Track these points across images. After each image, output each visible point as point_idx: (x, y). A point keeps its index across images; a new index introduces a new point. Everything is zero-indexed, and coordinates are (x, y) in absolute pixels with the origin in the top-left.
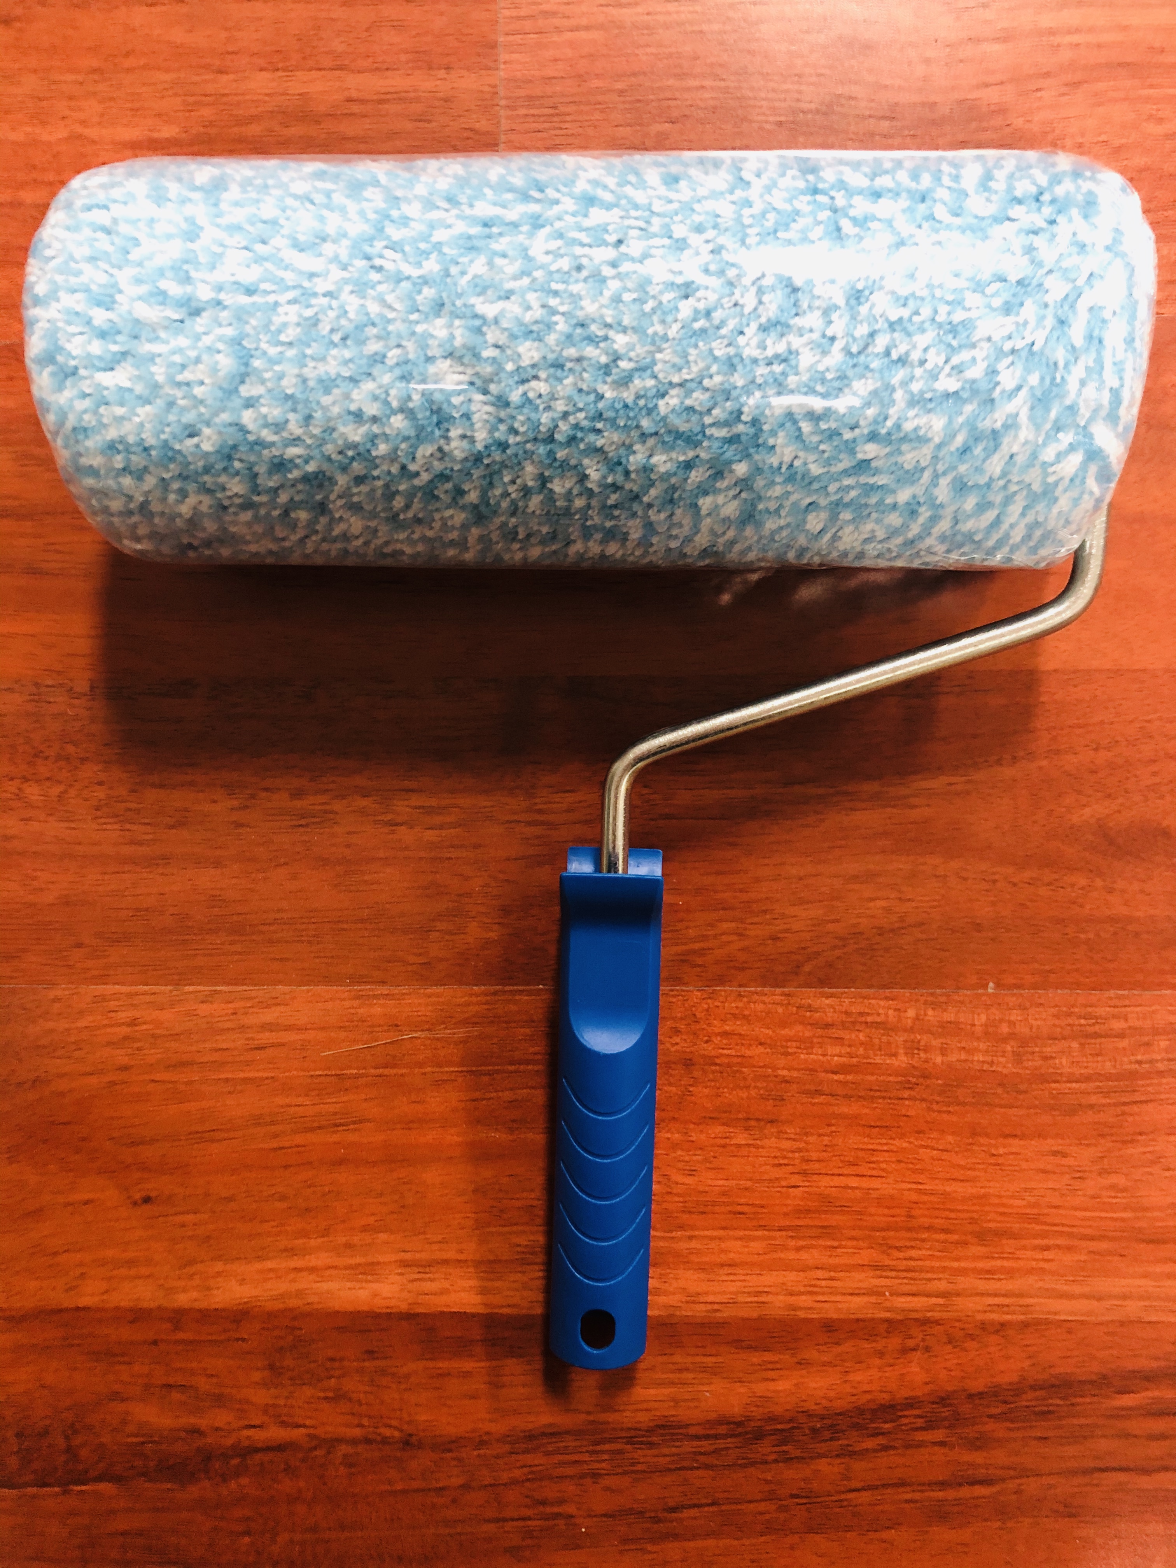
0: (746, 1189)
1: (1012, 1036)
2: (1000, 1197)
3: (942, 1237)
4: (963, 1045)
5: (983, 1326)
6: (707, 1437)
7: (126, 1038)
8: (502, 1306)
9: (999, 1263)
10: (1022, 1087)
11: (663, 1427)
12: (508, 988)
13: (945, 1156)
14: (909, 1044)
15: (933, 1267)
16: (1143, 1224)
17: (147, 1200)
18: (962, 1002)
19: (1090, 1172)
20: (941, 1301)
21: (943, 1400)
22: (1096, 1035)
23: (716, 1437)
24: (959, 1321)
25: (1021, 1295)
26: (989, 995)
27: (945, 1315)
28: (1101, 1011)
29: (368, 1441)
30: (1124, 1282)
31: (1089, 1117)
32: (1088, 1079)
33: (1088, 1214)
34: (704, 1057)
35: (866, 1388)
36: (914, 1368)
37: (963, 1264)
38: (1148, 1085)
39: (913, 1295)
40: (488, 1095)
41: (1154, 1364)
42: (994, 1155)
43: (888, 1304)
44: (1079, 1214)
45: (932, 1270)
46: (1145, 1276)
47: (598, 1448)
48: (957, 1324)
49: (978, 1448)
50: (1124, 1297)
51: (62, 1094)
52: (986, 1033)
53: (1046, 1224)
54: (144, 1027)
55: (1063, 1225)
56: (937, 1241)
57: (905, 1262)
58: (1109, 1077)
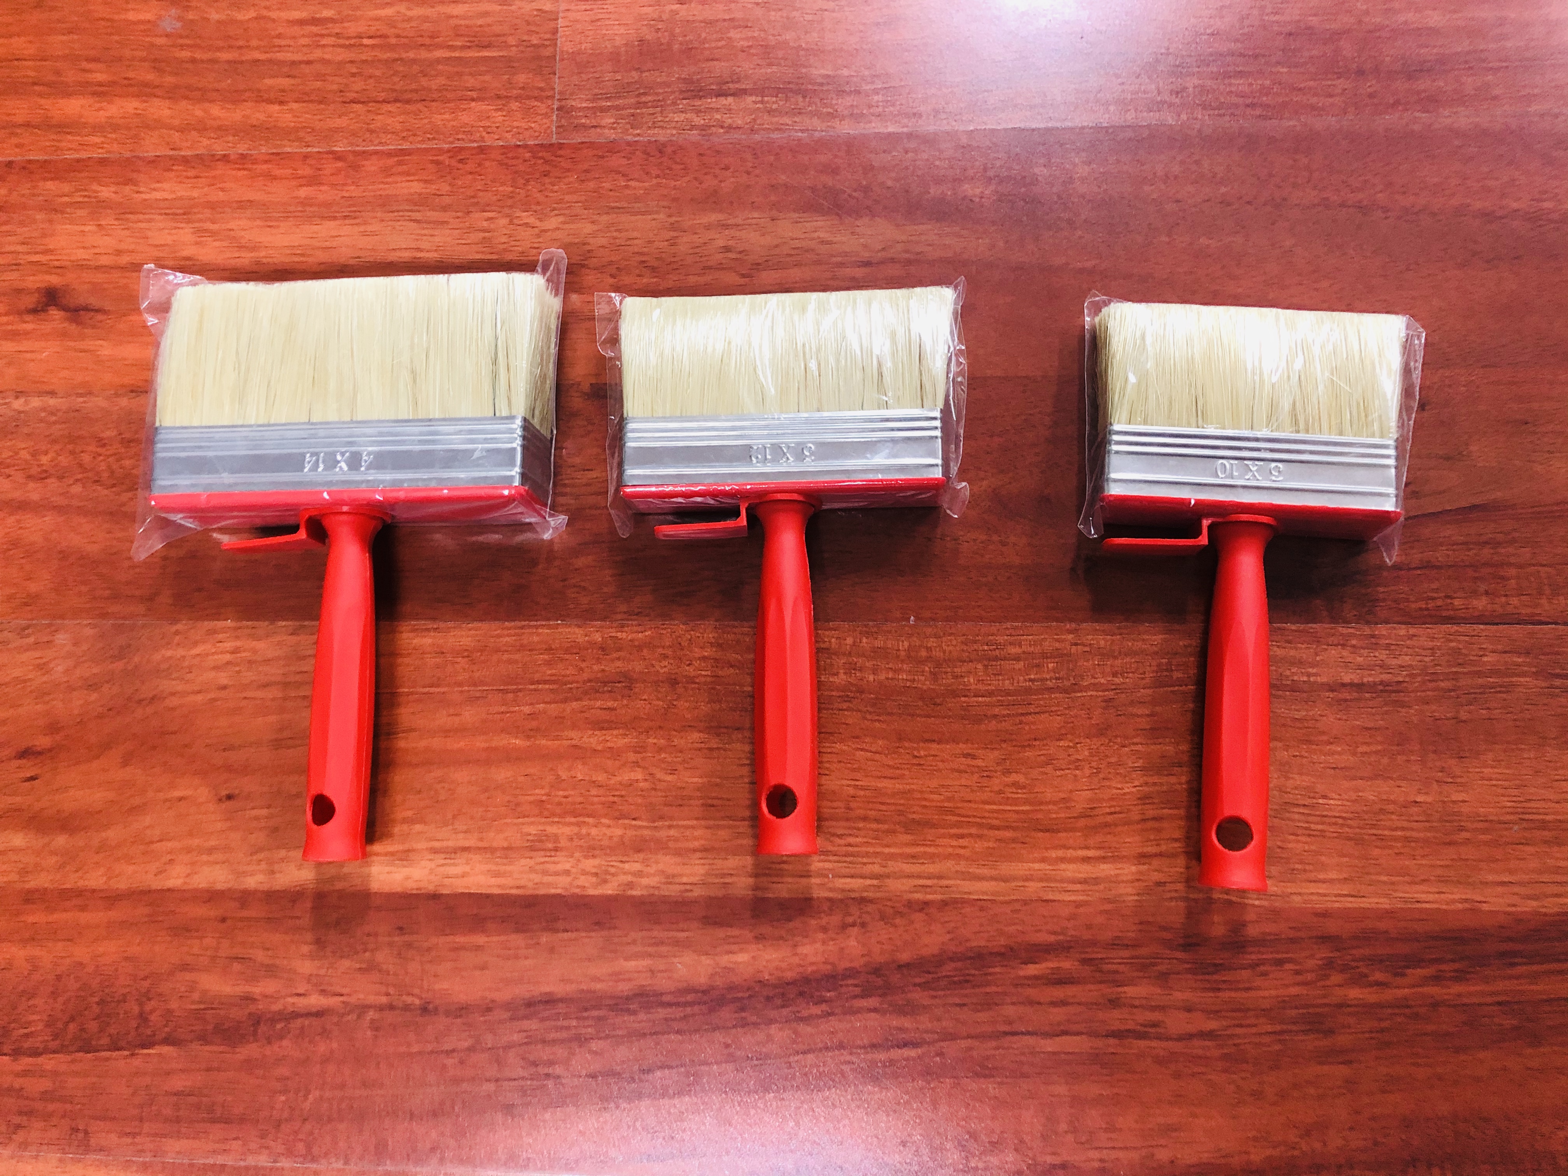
0: (717, 785)
1: (929, 658)
2: (922, 792)
3: (874, 826)
4: (890, 666)
5: (910, 904)
6: (677, 1004)
7: (228, 663)
8: (511, 888)
9: (922, 849)
10: (938, 701)
11: (641, 995)
12: (532, 623)
13: (877, 757)
14: (847, 666)
15: (867, 853)
16: (1040, 816)
17: (229, 797)
18: (890, 632)
19: (996, 772)
20: (875, 882)
21: (877, 971)
22: (996, 659)
23: (686, 1004)
24: (890, 900)
25: (940, 877)
26: (910, 626)
27: (878, 895)
28: (1001, 639)
29: (391, 1007)
30: (1026, 866)
31: (993, 725)
32: (991, 694)
33: (995, 807)
34: (686, 676)
35: (814, 959)
36: (853, 943)
37: (892, 850)
38: (1040, 699)
39: (852, 877)
40: (512, 709)
41: (1052, 938)
42: (916, 757)
43: (830, 885)
44: (987, 807)
45: (867, 855)
46: (1043, 860)
47: (585, 1014)
48: (889, 903)
49: (905, 1014)
50: (1027, 879)
51: (173, 709)
52: (909, 657)
53: (959, 815)
54: (244, 654)
55: (974, 816)
56: (872, 830)
57: (844, 848)
58: (1008, 693)
